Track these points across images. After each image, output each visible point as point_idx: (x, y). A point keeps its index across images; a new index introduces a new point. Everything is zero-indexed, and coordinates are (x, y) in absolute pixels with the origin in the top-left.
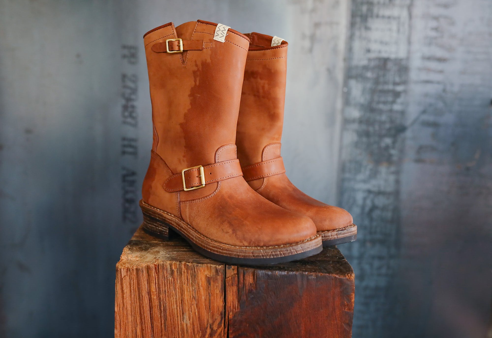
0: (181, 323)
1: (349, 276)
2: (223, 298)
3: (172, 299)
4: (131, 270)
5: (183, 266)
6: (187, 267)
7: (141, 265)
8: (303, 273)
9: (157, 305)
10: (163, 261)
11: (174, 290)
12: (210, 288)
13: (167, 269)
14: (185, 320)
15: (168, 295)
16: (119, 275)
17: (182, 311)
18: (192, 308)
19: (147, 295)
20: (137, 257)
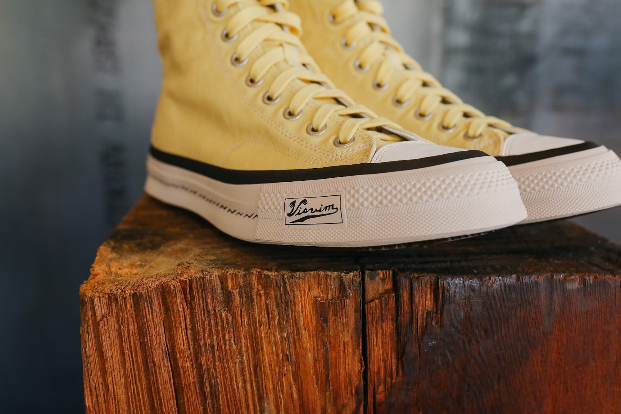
2: (361, 351)
3: (231, 364)
4: (119, 299)
5: (255, 281)
6: (266, 283)
7: (145, 286)
8: (553, 277)
9: (194, 383)
10: (202, 271)
11: (234, 341)
12: (326, 331)
13: (212, 290)
15: (221, 355)
16: (89, 313)
17: (259, 393)
18: (282, 383)
19: (165, 361)
20: (132, 265)
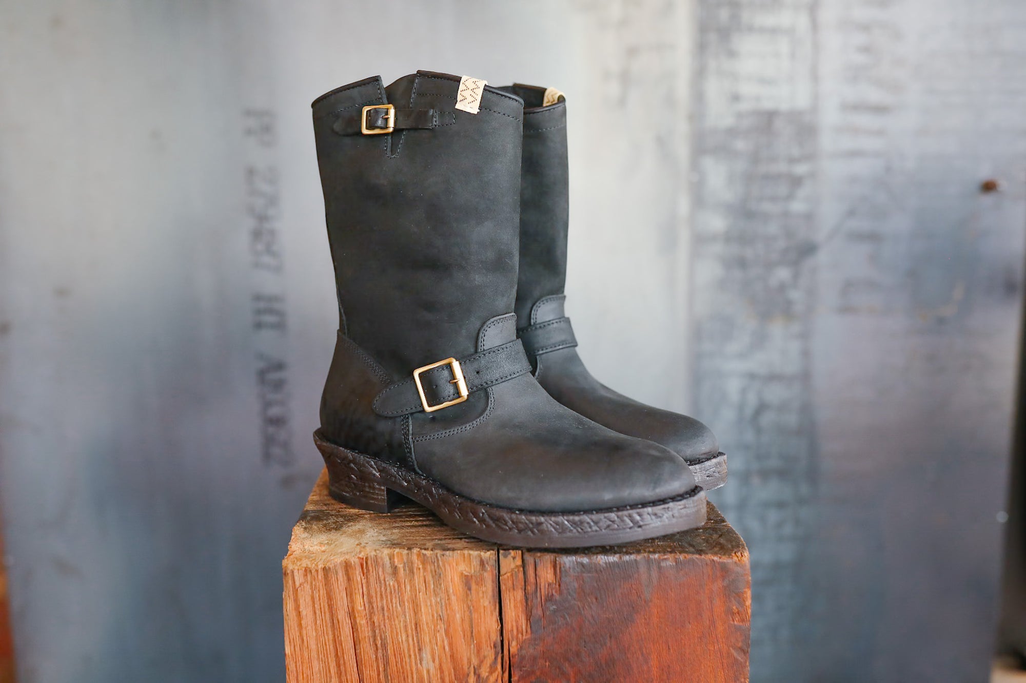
0: (418, 669)
1: (738, 557)
2: (497, 613)
3: (397, 622)
4: (313, 572)
5: (415, 558)
6: (423, 559)
7: (332, 561)
8: (649, 557)
9: (369, 636)
10: (375, 550)
11: (400, 604)
12: (470, 596)
13: (383, 564)
14: (424, 662)
15: (389, 616)
16: (290, 582)
17: (419, 645)
18: (436, 637)
19: (347, 619)
20: (321, 544)
